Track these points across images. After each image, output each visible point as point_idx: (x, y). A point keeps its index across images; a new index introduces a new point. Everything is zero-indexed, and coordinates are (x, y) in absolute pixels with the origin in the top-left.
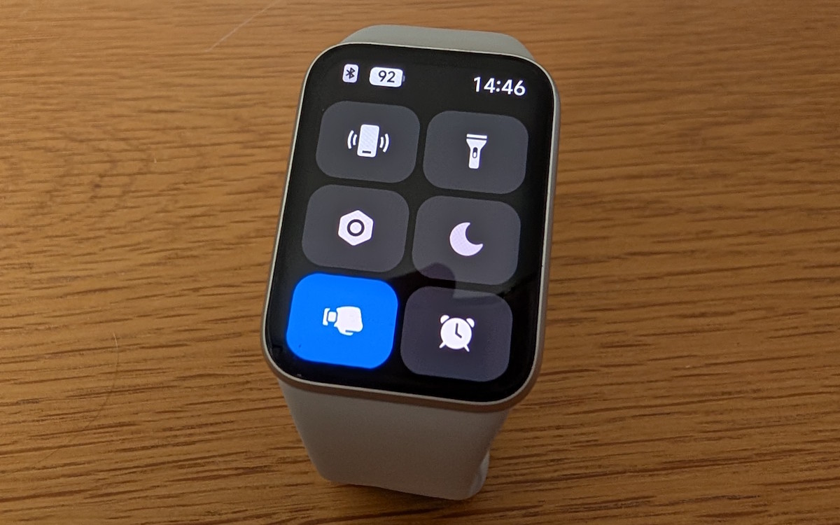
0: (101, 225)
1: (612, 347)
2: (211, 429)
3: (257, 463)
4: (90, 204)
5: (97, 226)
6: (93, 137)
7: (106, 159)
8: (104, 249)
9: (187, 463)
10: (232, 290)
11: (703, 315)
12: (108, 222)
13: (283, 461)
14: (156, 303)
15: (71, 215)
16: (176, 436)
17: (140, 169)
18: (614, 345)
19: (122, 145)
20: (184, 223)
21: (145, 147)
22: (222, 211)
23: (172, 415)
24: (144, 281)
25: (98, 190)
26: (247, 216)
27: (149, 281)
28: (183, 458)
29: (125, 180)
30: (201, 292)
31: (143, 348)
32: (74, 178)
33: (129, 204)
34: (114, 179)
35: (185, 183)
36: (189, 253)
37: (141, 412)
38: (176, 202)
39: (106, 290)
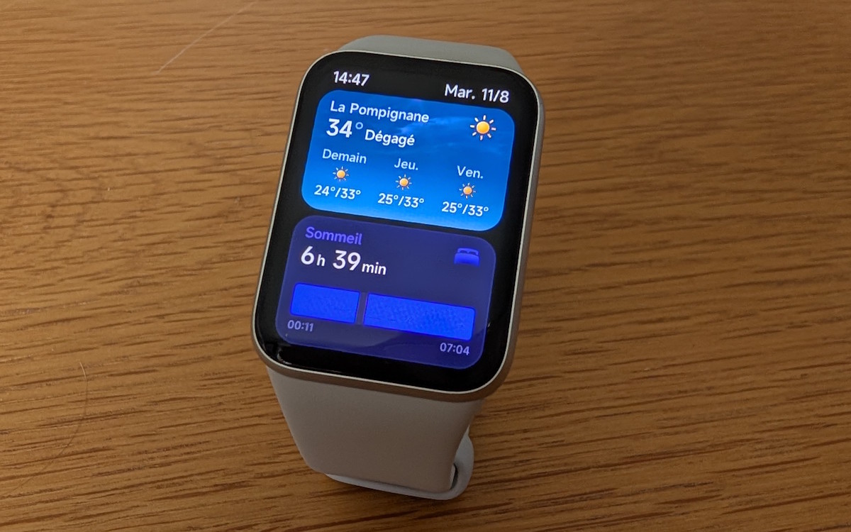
0: (58, 256)
1: (576, 354)
2: (188, 450)
3: (235, 479)
4: (43, 235)
5: (53, 257)
6: (40, 166)
7: (57, 188)
8: (62, 280)
9: (166, 482)
10: (197, 315)
11: (660, 320)
12: (64, 252)
13: (262, 476)
14: (122, 331)
15: (25, 247)
16: (152, 458)
17: (93, 198)
18: (576, 352)
19: (73, 174)
20: (144, 250)
21: (96, 175)
22: (183, 238)
23: (146, 438)
24: (106, 310)
25: (50, 220)
26: (209, 242)
27: (113, 309)
28: (161, 478)
29: (78, 209)
30: (167, 319)
31: (112, 375)
32: (24, 209)
33: (85, 234)
34: (66, 208)
35: (142, 211)
36: (151, 281)
37: (114, 437)
38: (133, 229)
39: (68, 320)
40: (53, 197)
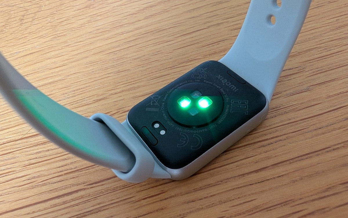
0: (26, 32)
2: (82, 90)
3: (101, 97)
4: (21, 26)
6: (17, 3)
7: (24, 10)
8: (29, 40)
9: (75, 102)
10: (82, 43)
12: (28, 31)
13: (112, 94)
14: (53, 53)
15: (14, 32)
16: (69, 95)
17: (38, 10)
19: (30, 4)
20: (59, 24)
21: (38, 2)
23: (65, 89)
24: (47, 47)
25: (23, 21)
27: (49, 47)
28: (72, 101)
29: (33, 15)
30: (69, 46)
31: (50, 69)
32: (12, 19)
33: (36, 23)
34: (28, 16)
35: (57, 11)
36: (63, 34)
37: (53, 90)
38: (54, 18)
39: (32, 53)
40: (22, 13)
